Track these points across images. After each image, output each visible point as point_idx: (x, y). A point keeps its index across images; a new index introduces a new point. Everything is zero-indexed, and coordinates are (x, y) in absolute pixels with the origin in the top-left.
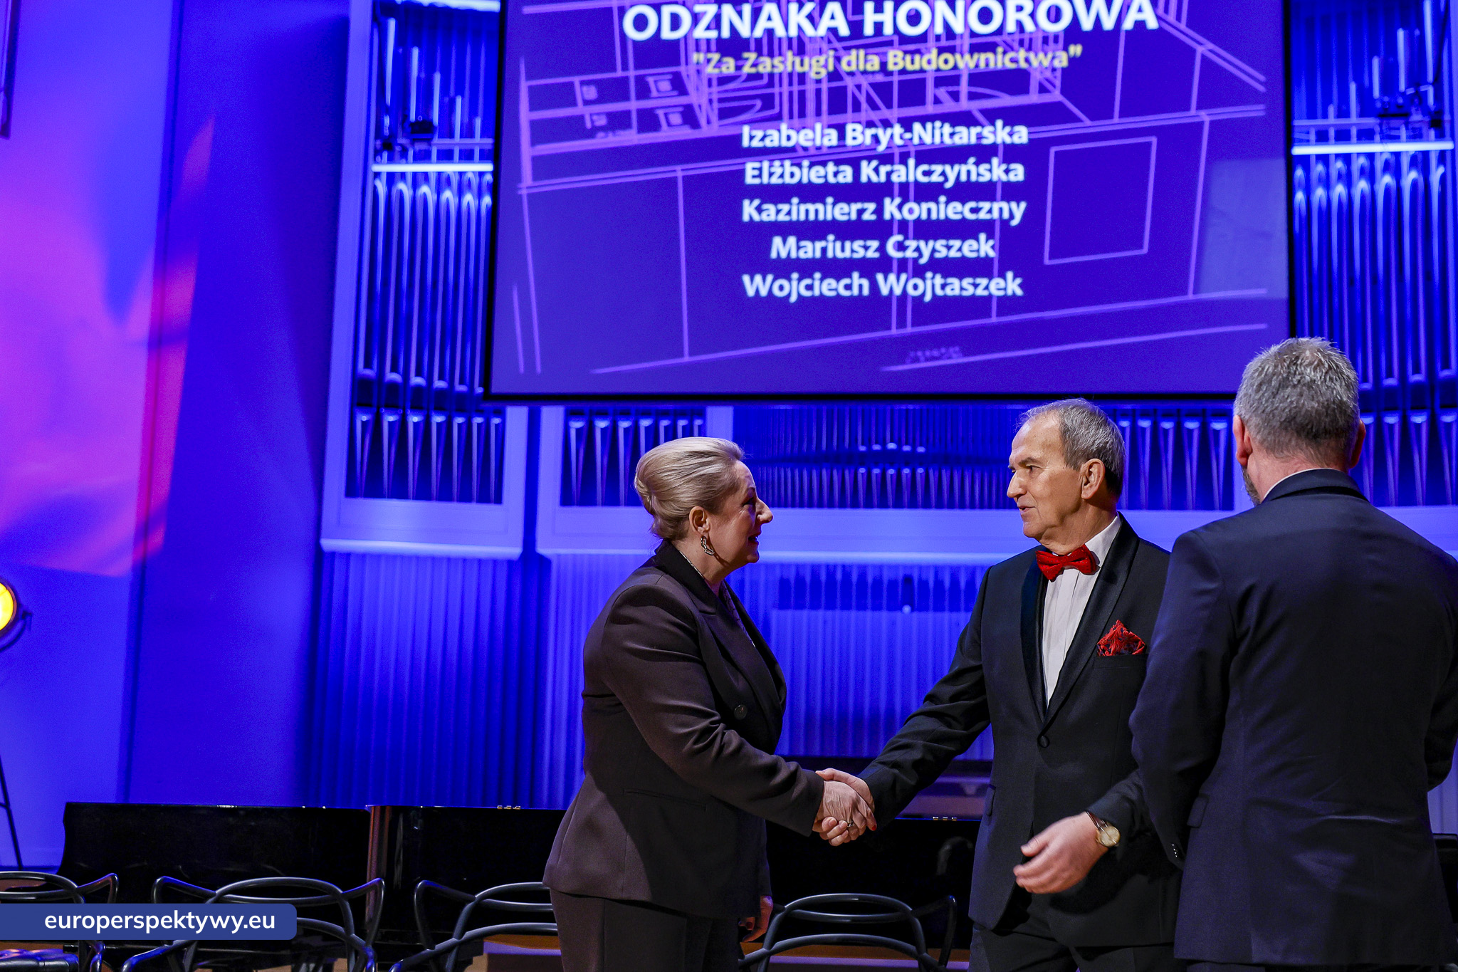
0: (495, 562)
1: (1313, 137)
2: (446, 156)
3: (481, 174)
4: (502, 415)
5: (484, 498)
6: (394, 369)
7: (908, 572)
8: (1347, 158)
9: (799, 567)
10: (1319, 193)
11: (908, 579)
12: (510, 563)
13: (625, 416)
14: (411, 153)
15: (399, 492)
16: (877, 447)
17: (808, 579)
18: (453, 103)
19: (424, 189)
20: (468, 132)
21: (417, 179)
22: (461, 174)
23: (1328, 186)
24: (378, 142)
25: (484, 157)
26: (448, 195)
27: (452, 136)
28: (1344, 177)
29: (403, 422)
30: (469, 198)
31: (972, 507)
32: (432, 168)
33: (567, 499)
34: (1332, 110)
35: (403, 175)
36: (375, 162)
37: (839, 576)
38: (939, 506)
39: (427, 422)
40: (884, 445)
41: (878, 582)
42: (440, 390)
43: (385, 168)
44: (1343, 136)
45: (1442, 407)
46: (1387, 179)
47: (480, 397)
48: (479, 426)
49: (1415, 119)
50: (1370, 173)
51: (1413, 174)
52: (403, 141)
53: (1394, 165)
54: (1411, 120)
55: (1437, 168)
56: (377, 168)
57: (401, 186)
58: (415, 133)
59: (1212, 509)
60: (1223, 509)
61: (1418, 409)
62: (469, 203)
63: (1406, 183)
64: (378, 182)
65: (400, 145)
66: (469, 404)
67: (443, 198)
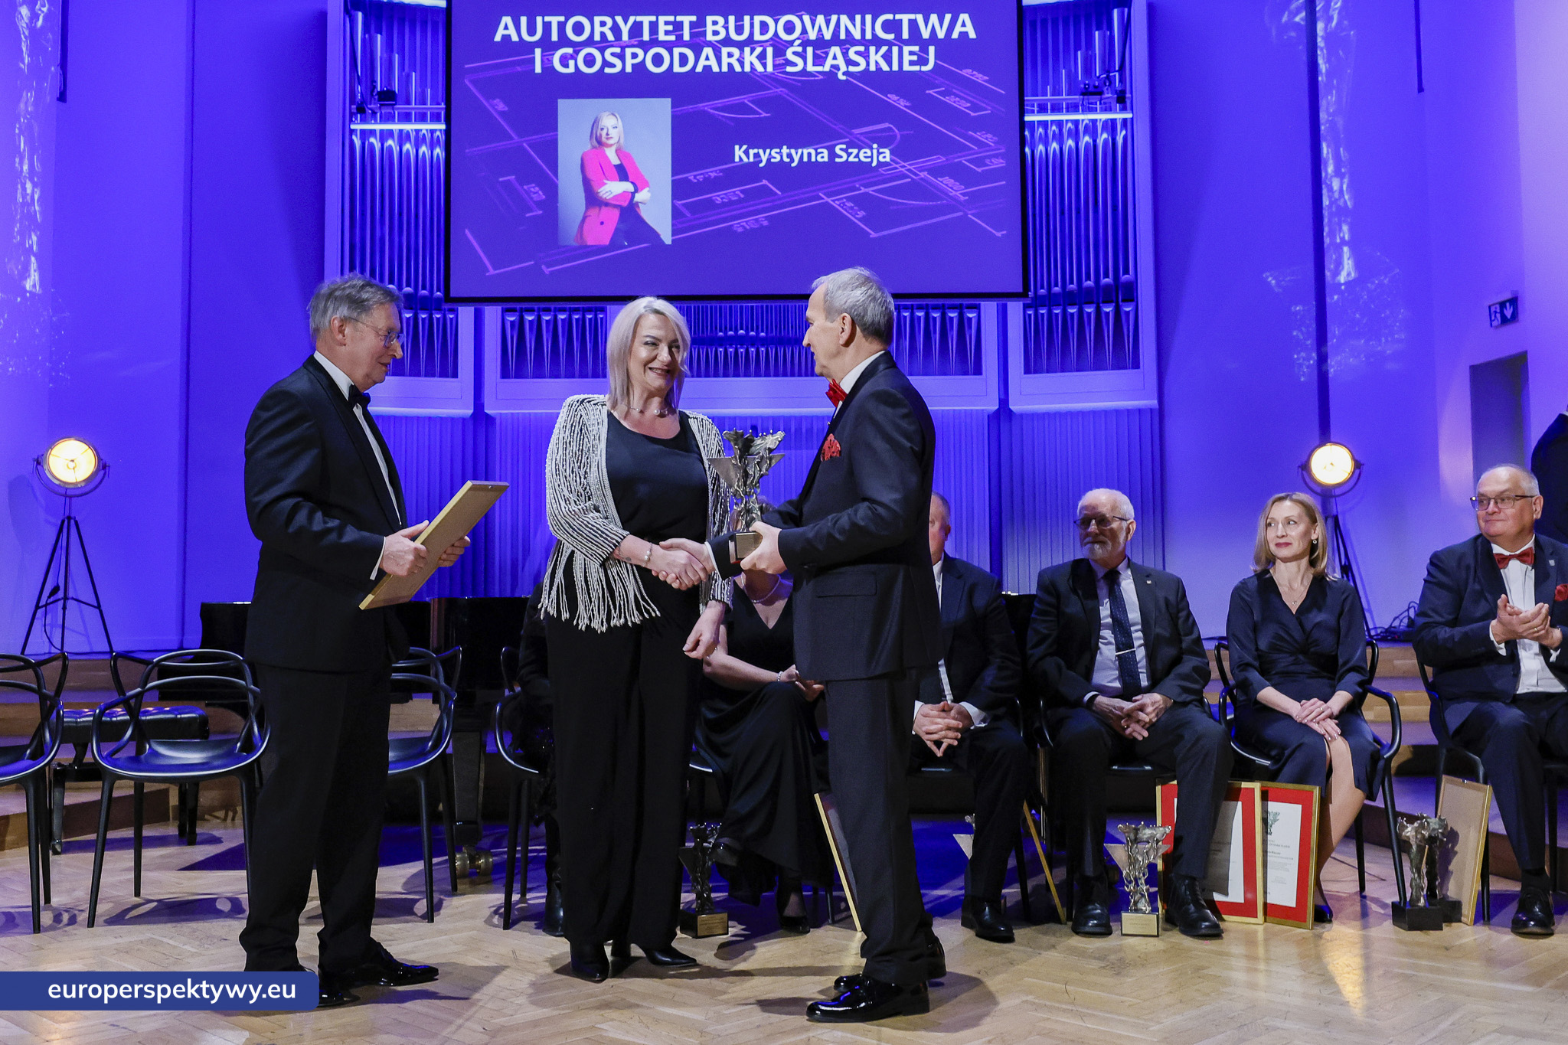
0: (452, 420)
1: (1036, 109)
2: (406, 118)
3: (432, 132)
4: (455, 311)
5: (444, 374)
7: (754, 423)
8: (1060, 124)
10: (1041, 147)
12: (464, 420)
13: (547, 310)
14: (378, 115)
16: (731, 333)
18: (409, 76)
19: (390, 142)
20: (422, 100)
21: (385, 135)
22: (417, 131)
23: (1046, 145)
24: (354, 107)
25: (436, 118)
26: (407, 146)
27: (408, 102)
28: (1057, 136)
30: (423, 149)
31: (800, 375)
32: (395, 127)
33: (505, 374)
34: (1049, 89)
35: (372, 132)
36: (351, 121)
38: (776, 375)
40: (736, 331)
42: (408, 294)
43: (357, 127)
44: (1057, 109)
45: (1123, 301)
46: (1087, 138)
47: (438, 299)
48: (438, 319)
49: (1107, 95)
50: (1075, 135)
51: (1105, 136)
52: (372, 106)
53: (1092, 128)
54: (1103, 96)
55: (1121, 131)
56: (353, 127)
57: (372, 140)
58: (379, 100)
59: (966, 373)
60: (975, 374)
61: (1107, 302)
62: (424, 153)
63: (1100, 142)
64: (354, 137)
65: (370, 109)
66: (430, 304)
67: (405, 149)
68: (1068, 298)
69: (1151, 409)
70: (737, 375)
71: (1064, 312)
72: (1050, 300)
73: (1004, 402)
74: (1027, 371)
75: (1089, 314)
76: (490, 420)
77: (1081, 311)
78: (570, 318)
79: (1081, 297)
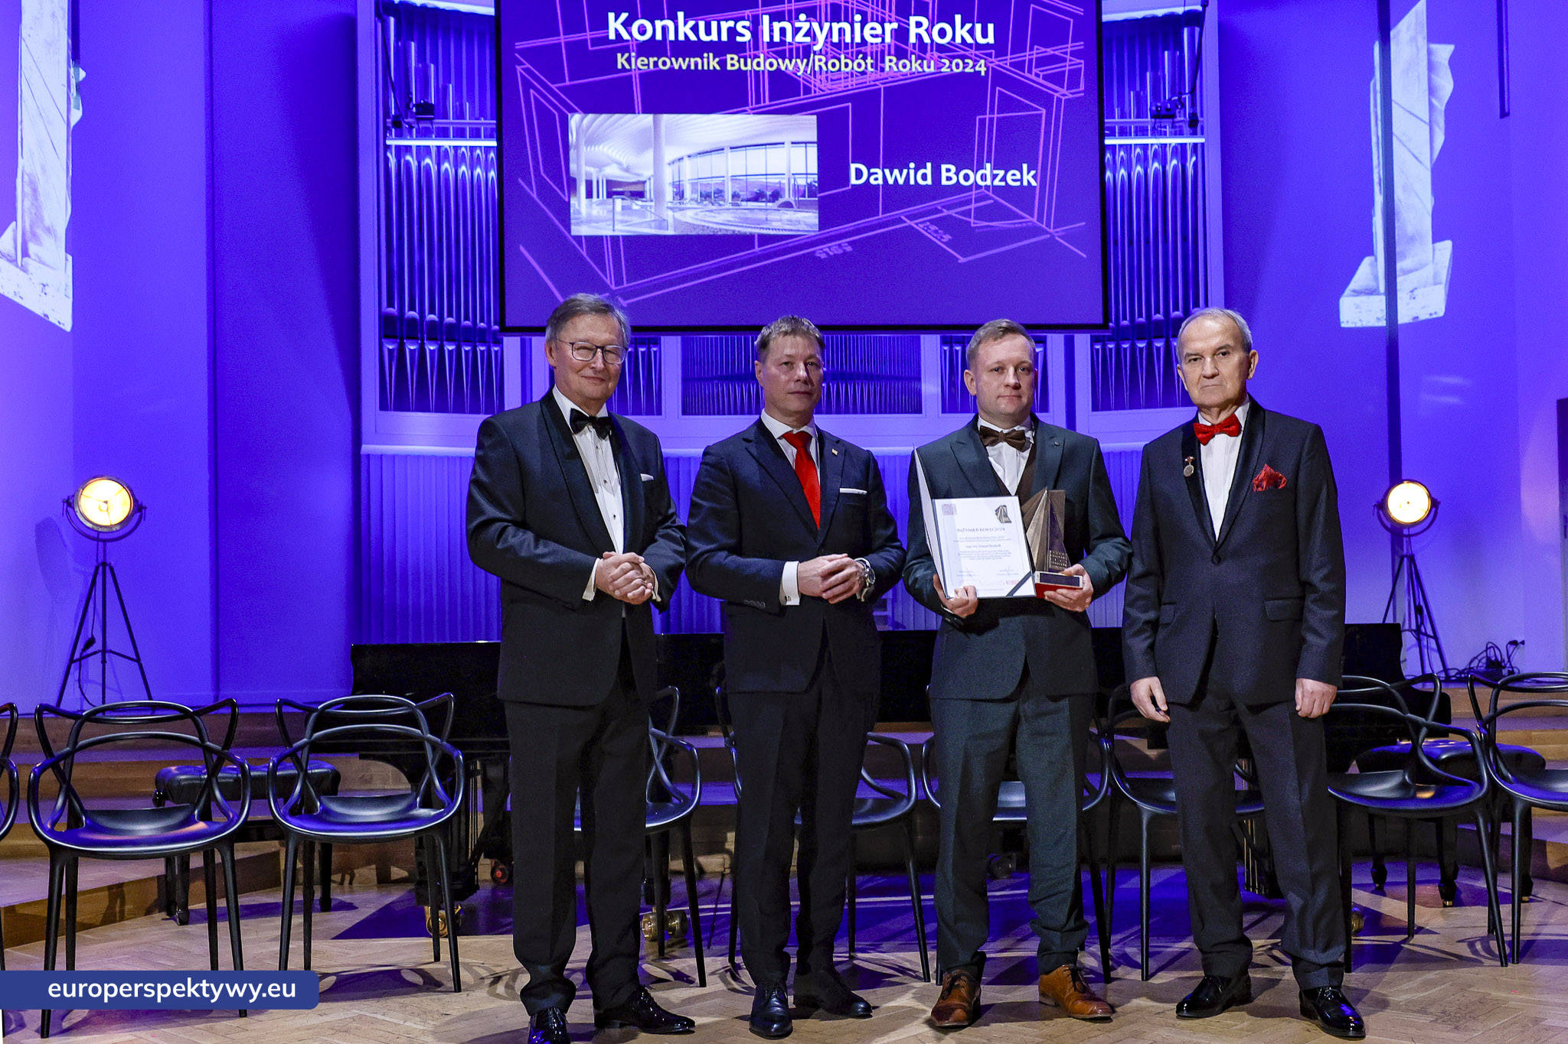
1: (1117, 132)
2: (443, 134)
3: (472, 149)
4: (500, 343)
6: (412, 308)
8: (1128, 148)
10: (1109, 174)
14: (414, 130)
15: (421, 407)
18: (444, 88)
19: (428, 161)
20: (460, 115)
21: (422, 153)
22: (456, 148)
23: (1115, 169)
24: (388, 120)
25: (476, 134)
26: (446, 165)
27: (446, 117)
28: (1126, 163)
29: (422, 350)
30: (463, 168)
32: (433, 143)
34: (1117, 111)
35: (408, 149)
36: (386, 136)
39: (441, 349)
42: (450, 325)
43: (392, 143)
44: (1124, 132)
46: (1156, 165)
48: (482, 352)
49: (1178, 119)
50: (1144, 160)
51: (1175, 162)
52: (409, 120)
53: (1161, 154)
54: (1176, 120)
55: (1191, 157)
56: (388, 142)
57: (408, 158)
58: (416, 113)
62: (463, 173)
63: (1170, 169)
64: (389, 154)
65: (407, 123)
66: (473, 336)
67: (443, 168)
68: (1136, 332)
71: (1133, 346)
72: (1118, 334)
74: (1095, 408)
77: (1150, 347)
79: (1151, 331)
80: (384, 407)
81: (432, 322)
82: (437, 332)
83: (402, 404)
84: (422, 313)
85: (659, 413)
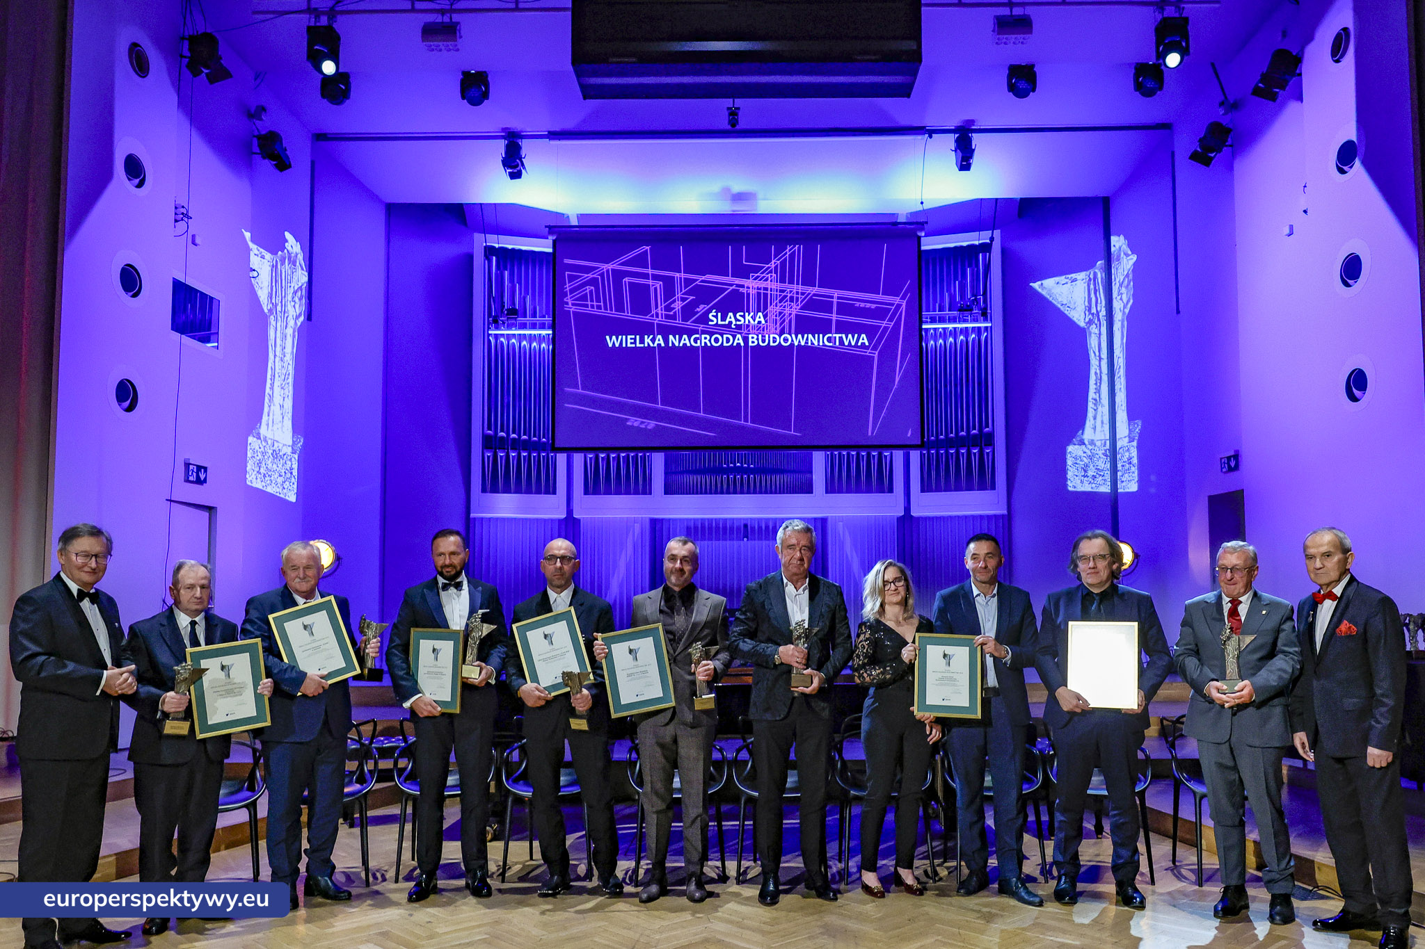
0: (552, 520)
1: (929, 320)
2: (523, 326)
3: (541, 335)
4: (554, 455)
5: (547, 492)
6: (502, 430)
7: (746, 523)
8: (944, 329)
9: (695, 520)
10: (931, 343)
11: (746, 526)
12: (560, 521)
14: (506, 324)
15: (507, 490)
16: (731, 465)
17: (700, 526)
18: (525, 298)
19: (514, 341)
20: (534, 315)
21: (509, 337)
22: (531, 335)
23: (936, 341)
24: (491, 319)
25: (542, 327)
26: (524, 343)
27: (525, 316)
28: (943, 336)
29: (508, 456)
30: (534, 345)
32: (517, 332)
33: (586, 492)
34: (937, 308)
35: (502, 335)
36: (489, 328)
37: (714, 525)
38: (761, 493)
39: (519, 455)
40: (735, 464)
41: (732, 529)
42: (525, 440)
43: (493, 332)
44: (942, 320)
45: (985, 445)
46: (962, 337)
47: (544, 442)
48: (543, 457)
49: (975, 311)
50: (954, 335)
51: (973, 336)
52: (502, 318)
53: (965, 332)
54: (973, 312)
55: (984, 334)
56: (490, 332)
57: (502, 339)
58: (507, 314)
59: (884, 492)
60: (889, 492)
61: (975, 446)
62: (535, 347)
63: (970, 341)
64: (490, 339)
65: (501, 321)
66: (539, 447)
67: (522, 344)
68: (948, 443)
69: (1003, 516)
70: (735, 492)
71: (947, 453)
72: (938, 444)
73: (907, 508)
74: (923, 491)
75: (963, 453)
76: (578, 520)
77: (957, 452)
78: (628, 456)
79: (958, 442)
80: (484, 490)
81: (514, 438)
82: (517, 445)
83: (495, 490)
84: (508, 434)
85: (650, 493)
